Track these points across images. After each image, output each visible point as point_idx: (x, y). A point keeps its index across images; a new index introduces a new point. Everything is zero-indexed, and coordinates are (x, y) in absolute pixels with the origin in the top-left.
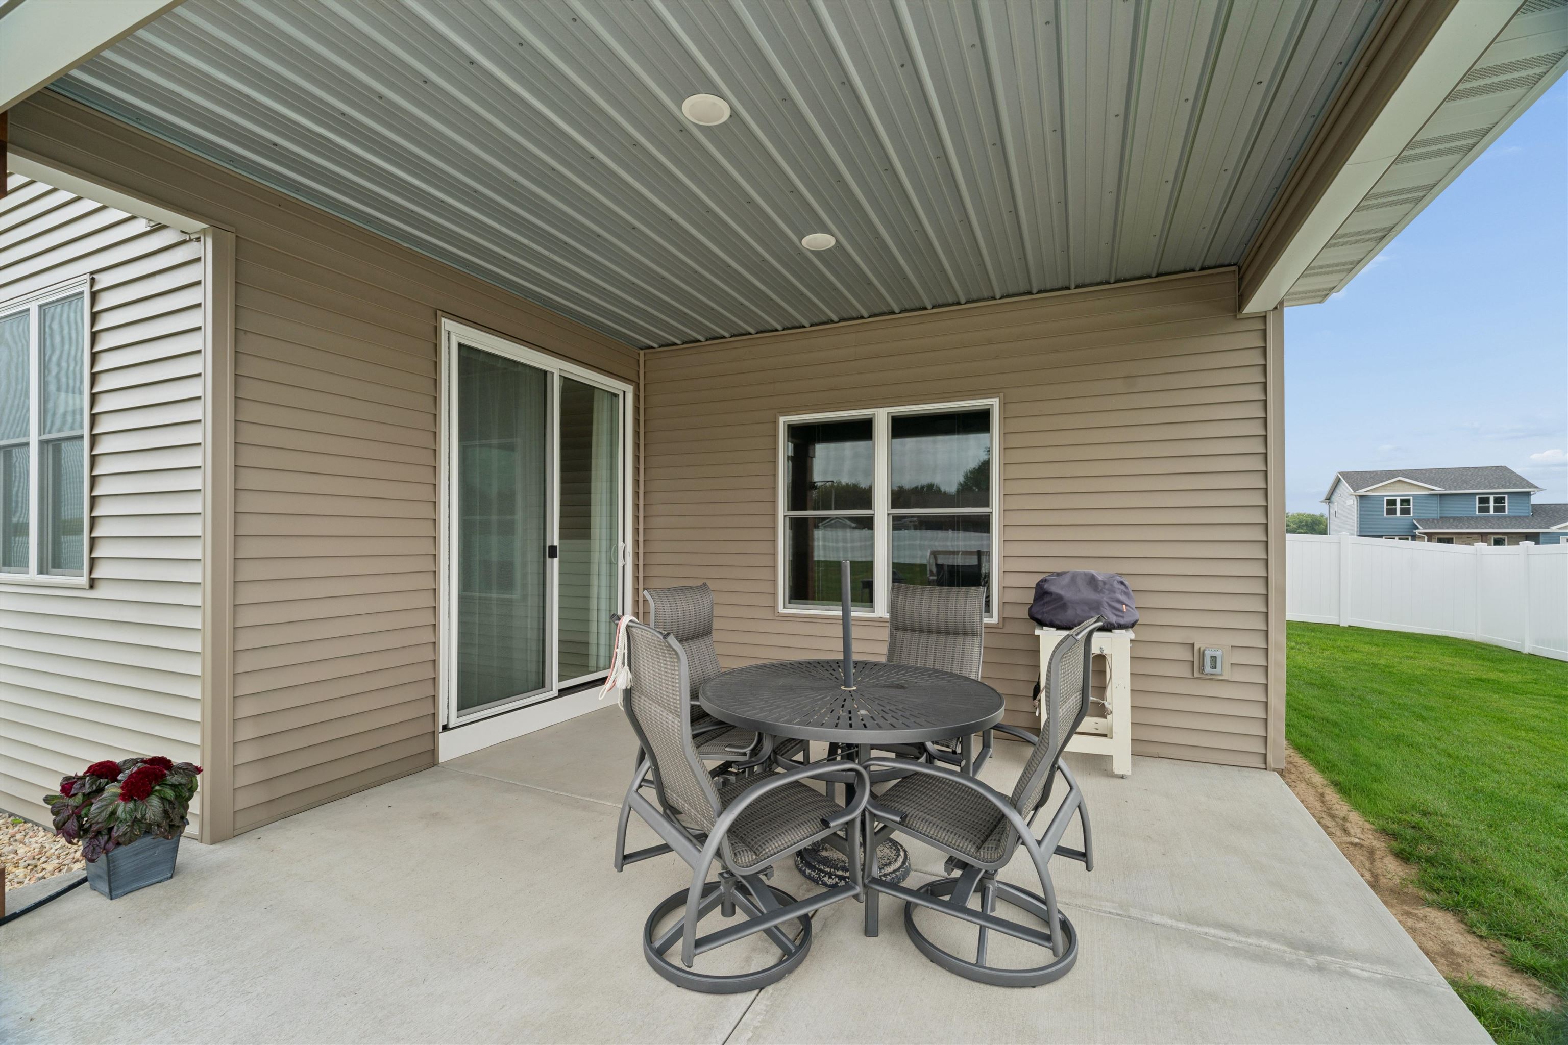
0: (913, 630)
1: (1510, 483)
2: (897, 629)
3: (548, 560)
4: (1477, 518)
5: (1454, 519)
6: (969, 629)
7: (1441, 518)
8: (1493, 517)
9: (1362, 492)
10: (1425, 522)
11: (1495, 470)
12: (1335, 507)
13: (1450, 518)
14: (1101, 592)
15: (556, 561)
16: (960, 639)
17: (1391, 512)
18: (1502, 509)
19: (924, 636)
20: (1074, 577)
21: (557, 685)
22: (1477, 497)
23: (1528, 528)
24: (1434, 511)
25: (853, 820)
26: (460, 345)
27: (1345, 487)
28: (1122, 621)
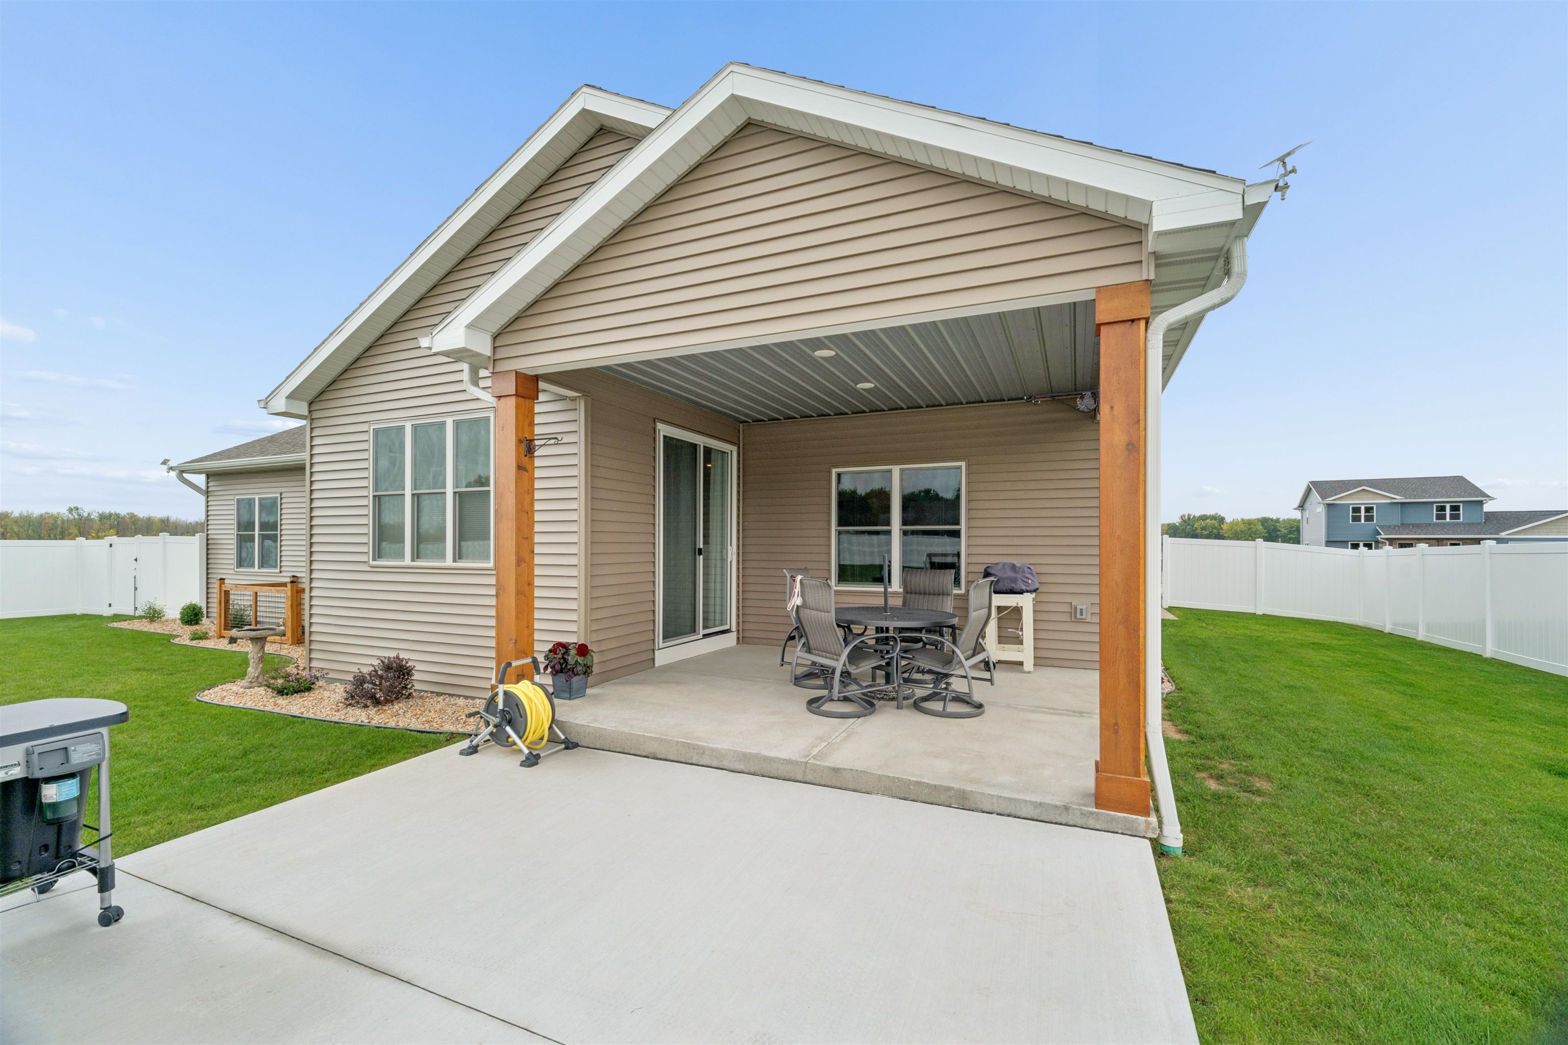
0: (916, 593)
1: (1465, 492)
2: (907, 593)
3: (698, 556)
4: (1435, 524)
5: (1414, 525)
6: (946, 593)
7: (1401, 524)
8: (1449, 523)
9: (1329, 500)
10: (1388, 528)
11: (1453, 480)
12: (1307, 514)
13: (1409, 525)
14: (1018, 573)
15: (701, 557)
16: (941, 597)
17: (1356, 519)
18: (1456, 517)
19: (922, 596)
20: (1004, 565)
21: (702, 632)
22: (1435, 505)
23: (1479, 534)
24: (1395, 518)
25: (893, 657)
26: (665, 437)
27: (1315, 496)
28: (1029, 589)
